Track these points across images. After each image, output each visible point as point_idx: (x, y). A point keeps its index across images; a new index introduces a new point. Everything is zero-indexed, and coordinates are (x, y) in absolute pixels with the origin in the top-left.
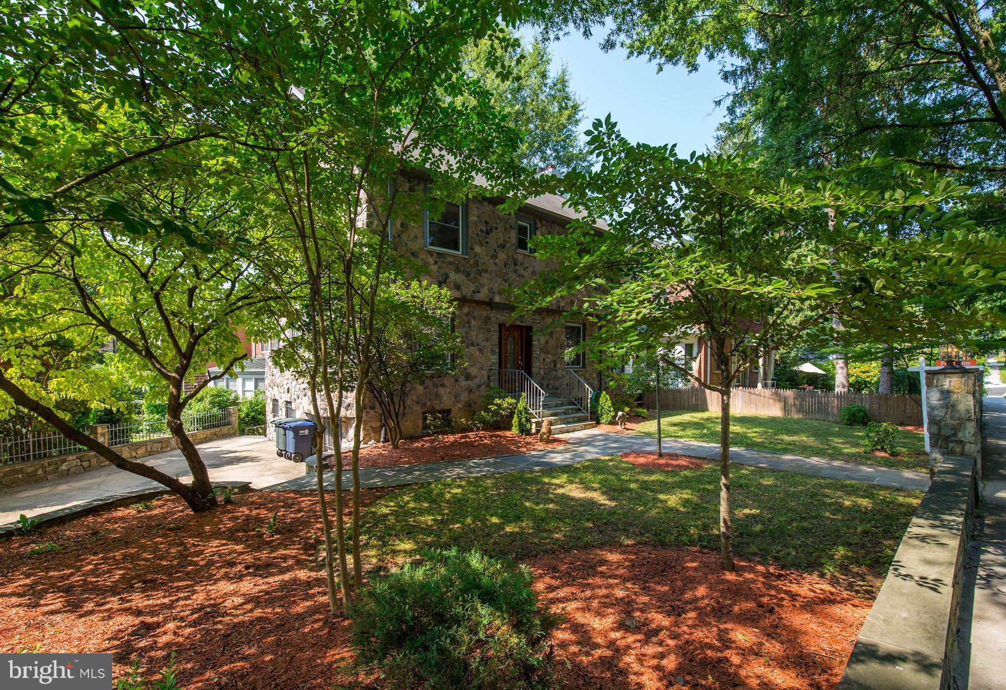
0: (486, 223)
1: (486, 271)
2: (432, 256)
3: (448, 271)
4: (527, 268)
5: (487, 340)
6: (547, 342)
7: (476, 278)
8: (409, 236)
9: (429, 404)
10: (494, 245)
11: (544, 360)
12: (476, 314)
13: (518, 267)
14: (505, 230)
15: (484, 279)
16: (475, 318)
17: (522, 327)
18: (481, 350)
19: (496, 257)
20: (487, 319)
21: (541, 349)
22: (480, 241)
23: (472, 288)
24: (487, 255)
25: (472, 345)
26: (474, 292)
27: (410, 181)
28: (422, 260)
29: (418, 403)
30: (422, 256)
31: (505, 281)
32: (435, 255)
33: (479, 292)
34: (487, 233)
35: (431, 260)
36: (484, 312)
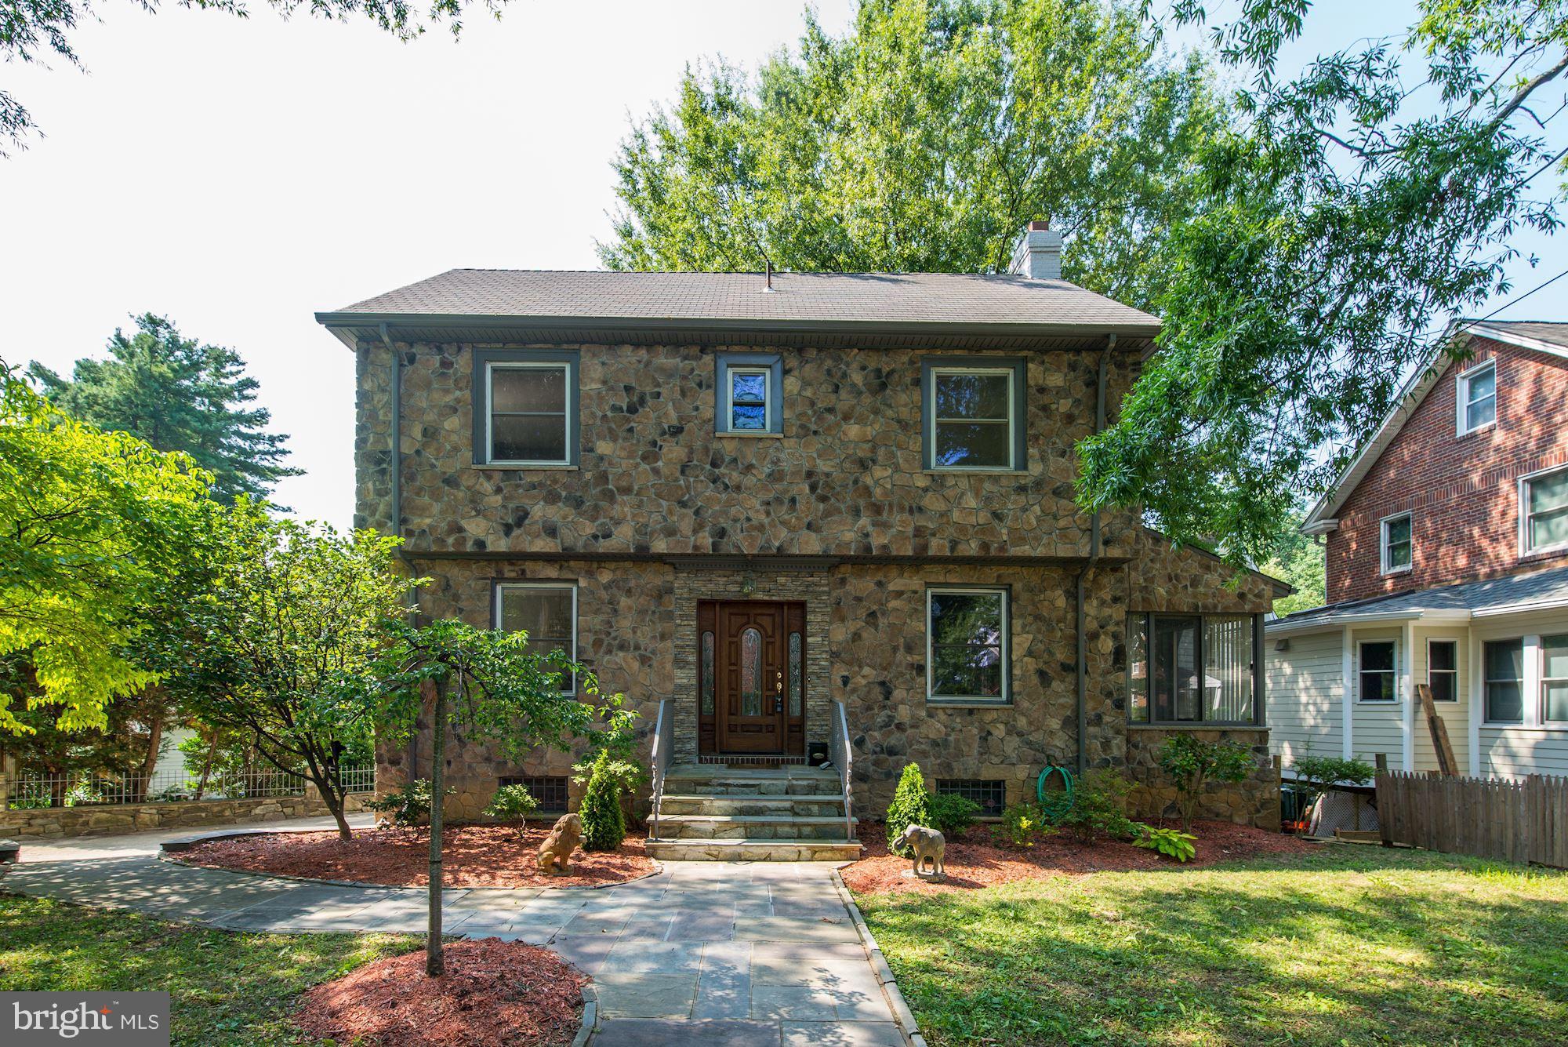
0: (628, 389)
1: (627, 491)
2: (489, 478)
3: (526, 502)
4: (749, 467)
5: (663, 637)
6: (856, 637)
7: (596, 507)
8: (438, 450)
9: (511, 764)
10: (652, 433)
11: (846, 681)
12: (632, 583)
13: (723, 470)
14: (683, 393)
15: (623, 507)
16: (629, 592)
17: (779, 605)
18: (644, 660)
19: (657, 458)
20: (662, 593)
21: (835, 656)
22: (610, 430)
23: (589, 528)
24: (631, 456)
25: (622, 647)
26: (595, 537)
27: (440, 350)
28: (468, 488)
29: (488, 760)
30: (466, 481)
31: (683, 504)
32: (497, 476)
33: (607, 536)
34: (632, 409)
35: (487, 487)
36: (653, 578)
